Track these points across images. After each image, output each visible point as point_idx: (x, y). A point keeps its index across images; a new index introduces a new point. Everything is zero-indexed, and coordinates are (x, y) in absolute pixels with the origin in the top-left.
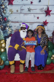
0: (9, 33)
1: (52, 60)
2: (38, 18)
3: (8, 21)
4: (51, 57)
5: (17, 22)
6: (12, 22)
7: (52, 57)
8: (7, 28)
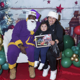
0: (9, 23)
1: (72, 61)
2: (49, 2)
3: (7, 8)
4: (70, 58)
5: (20, 9)
6: (12, 8)
7: (72, 56)
8: (6, 17)
